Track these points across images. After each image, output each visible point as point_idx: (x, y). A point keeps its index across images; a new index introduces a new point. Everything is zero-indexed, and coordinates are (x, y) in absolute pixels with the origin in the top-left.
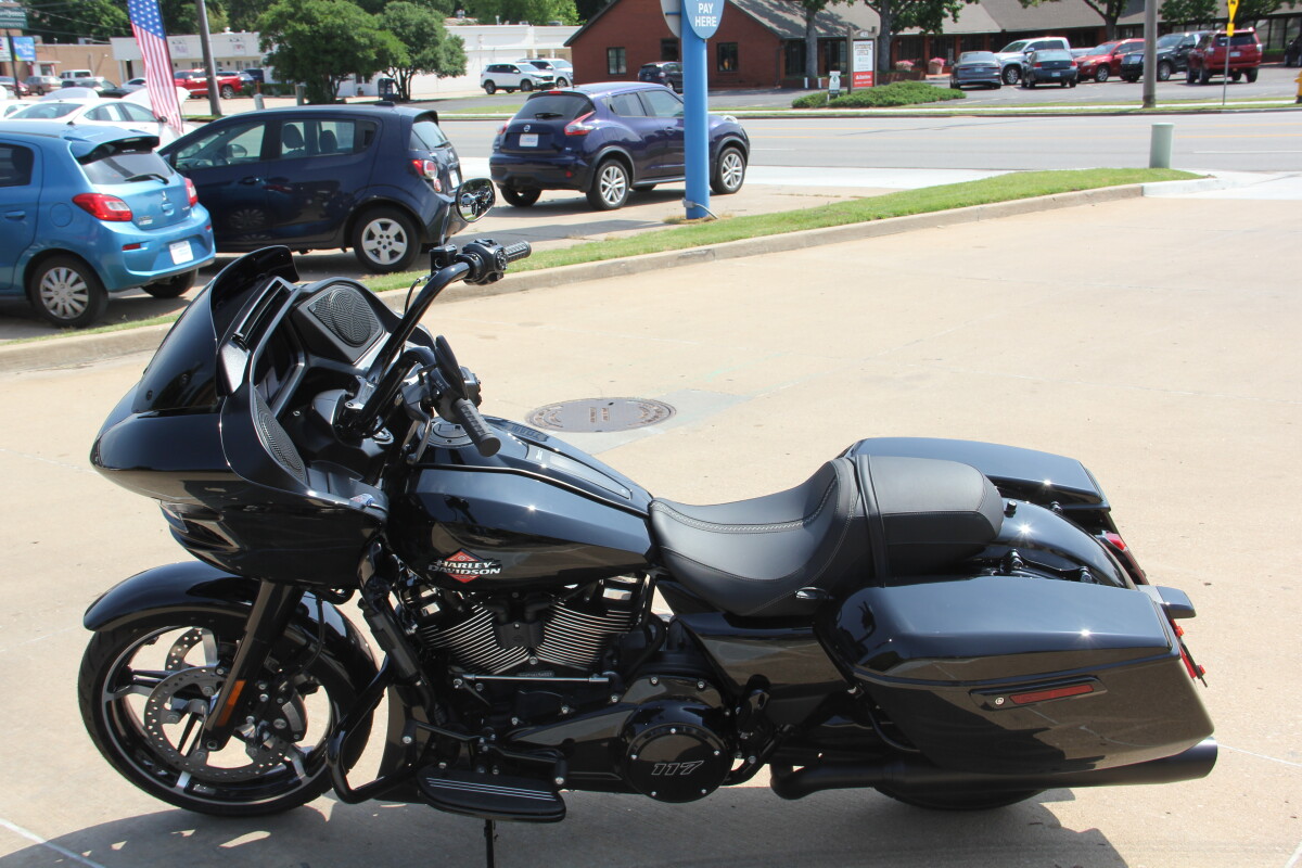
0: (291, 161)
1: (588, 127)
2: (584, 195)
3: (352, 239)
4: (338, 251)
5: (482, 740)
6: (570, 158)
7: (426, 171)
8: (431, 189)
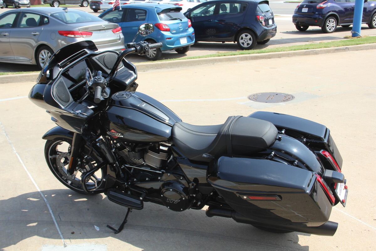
0: (223, 15)
1: (324, 6)
2: (320, 28)
3: (236, 39)
4: (233, 43)
5: (126, 184)
6: (317, 16)
7: (260, 19)
8: (261, 25)
